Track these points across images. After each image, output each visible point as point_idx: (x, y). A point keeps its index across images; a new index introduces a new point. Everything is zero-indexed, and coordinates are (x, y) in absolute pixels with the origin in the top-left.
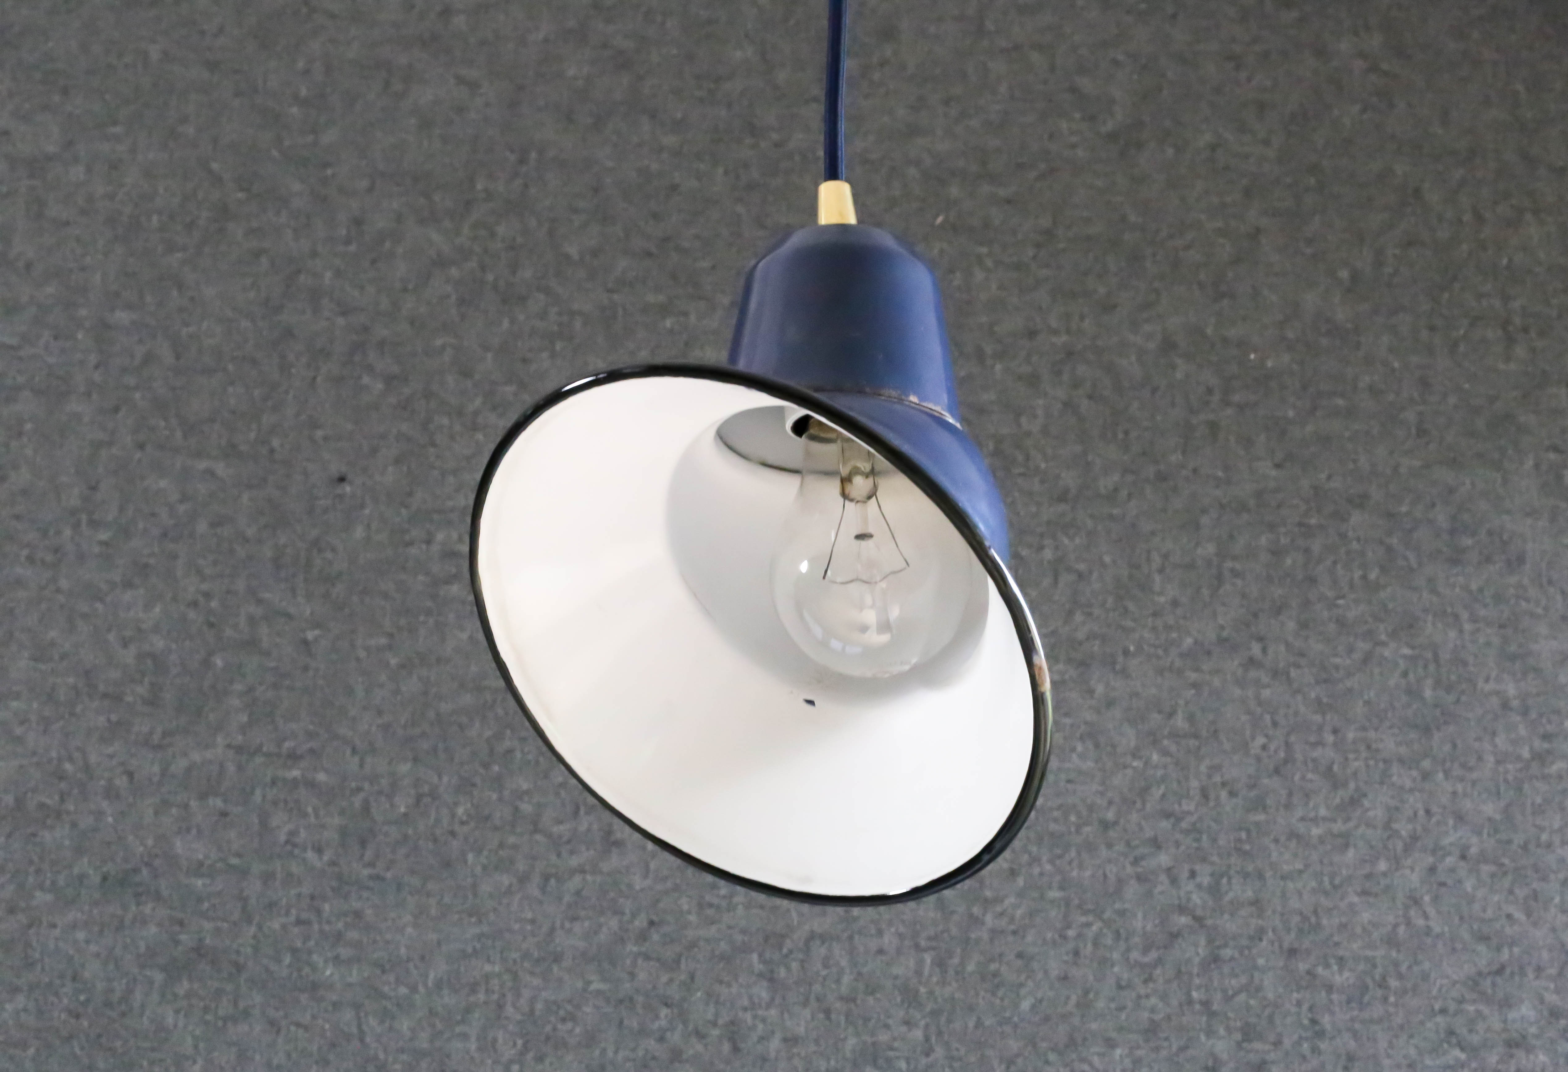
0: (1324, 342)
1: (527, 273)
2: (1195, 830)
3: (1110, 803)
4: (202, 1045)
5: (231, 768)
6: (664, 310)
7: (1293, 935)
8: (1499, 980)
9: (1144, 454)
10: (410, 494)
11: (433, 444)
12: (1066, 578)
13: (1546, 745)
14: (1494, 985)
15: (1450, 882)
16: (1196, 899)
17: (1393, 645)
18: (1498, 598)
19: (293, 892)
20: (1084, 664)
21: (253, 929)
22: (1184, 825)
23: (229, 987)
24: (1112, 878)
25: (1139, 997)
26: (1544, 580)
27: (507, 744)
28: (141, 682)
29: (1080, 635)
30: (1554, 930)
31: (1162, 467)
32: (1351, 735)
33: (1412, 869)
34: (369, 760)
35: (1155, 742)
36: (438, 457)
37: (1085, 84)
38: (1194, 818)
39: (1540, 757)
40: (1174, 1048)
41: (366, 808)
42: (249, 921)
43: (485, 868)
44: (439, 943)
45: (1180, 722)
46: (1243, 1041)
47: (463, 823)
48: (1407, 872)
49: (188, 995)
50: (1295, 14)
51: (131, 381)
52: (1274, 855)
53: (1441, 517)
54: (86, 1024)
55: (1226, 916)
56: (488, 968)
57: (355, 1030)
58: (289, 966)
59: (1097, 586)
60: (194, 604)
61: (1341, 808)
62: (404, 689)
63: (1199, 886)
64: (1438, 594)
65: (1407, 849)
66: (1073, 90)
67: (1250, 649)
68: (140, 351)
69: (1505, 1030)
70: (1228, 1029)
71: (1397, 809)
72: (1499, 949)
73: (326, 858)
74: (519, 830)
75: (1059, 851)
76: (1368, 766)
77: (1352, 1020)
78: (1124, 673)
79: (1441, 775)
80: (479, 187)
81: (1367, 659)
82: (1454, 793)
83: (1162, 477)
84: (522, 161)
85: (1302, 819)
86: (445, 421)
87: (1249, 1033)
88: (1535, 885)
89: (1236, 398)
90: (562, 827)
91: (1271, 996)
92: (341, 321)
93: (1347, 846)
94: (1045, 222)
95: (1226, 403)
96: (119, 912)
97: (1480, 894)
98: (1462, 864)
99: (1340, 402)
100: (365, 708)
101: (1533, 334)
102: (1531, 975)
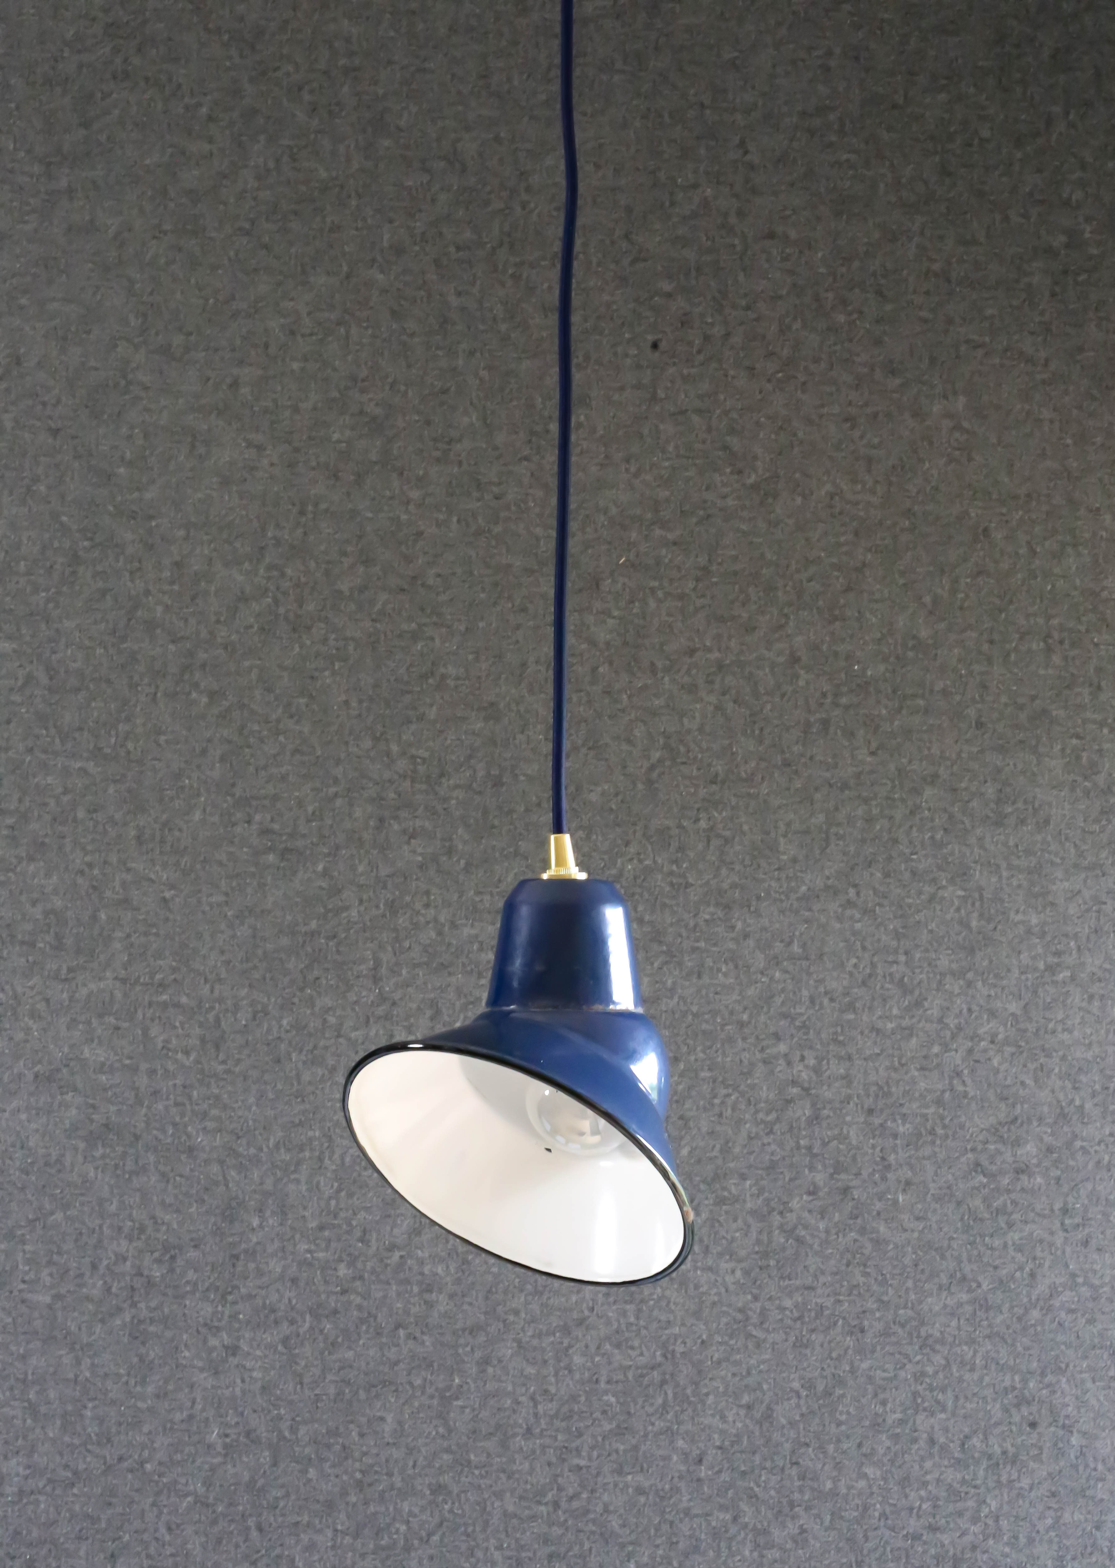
0: (910, 654)
1: (311, 607)
2: (804, 1026)
3: (745, 1009)
4: (115, 1191)
5: (118, 995)
6: (415, 636)
7: (871, 1099)
8: (1012, 1127)
9: (774, 746)
10: (233, 785)
11: (249, 747)
12: (715, 842)
13: (1056, 960)
14: (1009, 1130)
15: (982, 1060)
16: (804, 1075)
17: (951, 888)
18: (1029, 852)
19: (171, 1083)
20: (727, 907)
21: (144, 1111)
22: (797, 1023)
23: (132, 1151)
24: (746, 1062)
25: (764, 1145)
26: (1063, 838)
27: (316, 973)
28: (48, 932)
29: (725, 886)
30: (1053, 1091)
31: (787, 755)
32: (918, 956)
33: (956, 1051)
34: (217, 987)
35: (777, 964)
36: (252, 755)
37: (734, 442)
38: (805, 1017)
39: (1051, 969)
40: (787, 1179)
41: (218, 1020)
42: (142, 1105)
43: (304, 1063)
44: (275, 1118)
45: (796, 948)
46: (834, 1173)
47: (287, 1031)
48: (953, 1053)
49: (103, 1157)
50: (898, 381)
51: (17, 698)
52: (860, 1042)
53: (990, 790)
54: (34, 1178)
55: (825, 1087)
56: (310, 1133)
57: (220, 1178)
58: (172, 1135)
59: (738, 848)
60: (82, 872)
61: (908, 1009)
62: (239, 934)
63: (806, 1067)
64: (985, 850)
65: (954, 1037)
66: (725, 448)
67: (847, 893)
68: (21, 673)
69: (1014, 1162)
70: (825, 1166)
71: (948, 1009)
72: (1014, 1106)
73: (192, 1058)
74: (327, 1035)
75: (708, 1044)
76: (929, 978)
77: (910, 1157)
78: (757, 914)
79: (980, 983)
80: (270, 534)
81: (932, 899)
82: (989, 996)
83: (787, 764)
84: (302, 513)
85: (880, 1017)
86: (256, 727)
87: (838, 1168)
88: (1042, 1060)
89: (844, 700)
90: (357, 1033)
91: (854, 1142)
92: (172, 647)
93: (911, 1035)
94: (702, 560)
95: (836, 705)
96: (49, 1100)
97: (1003, 1068)
98: (992, 1046)
99: (921, 702)
100: (211, 949)
101: (1067, 645)
102: (1035, 1124)
